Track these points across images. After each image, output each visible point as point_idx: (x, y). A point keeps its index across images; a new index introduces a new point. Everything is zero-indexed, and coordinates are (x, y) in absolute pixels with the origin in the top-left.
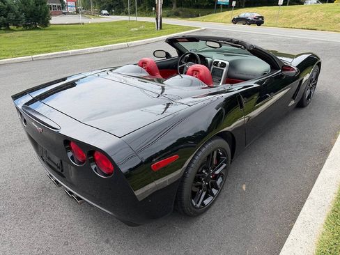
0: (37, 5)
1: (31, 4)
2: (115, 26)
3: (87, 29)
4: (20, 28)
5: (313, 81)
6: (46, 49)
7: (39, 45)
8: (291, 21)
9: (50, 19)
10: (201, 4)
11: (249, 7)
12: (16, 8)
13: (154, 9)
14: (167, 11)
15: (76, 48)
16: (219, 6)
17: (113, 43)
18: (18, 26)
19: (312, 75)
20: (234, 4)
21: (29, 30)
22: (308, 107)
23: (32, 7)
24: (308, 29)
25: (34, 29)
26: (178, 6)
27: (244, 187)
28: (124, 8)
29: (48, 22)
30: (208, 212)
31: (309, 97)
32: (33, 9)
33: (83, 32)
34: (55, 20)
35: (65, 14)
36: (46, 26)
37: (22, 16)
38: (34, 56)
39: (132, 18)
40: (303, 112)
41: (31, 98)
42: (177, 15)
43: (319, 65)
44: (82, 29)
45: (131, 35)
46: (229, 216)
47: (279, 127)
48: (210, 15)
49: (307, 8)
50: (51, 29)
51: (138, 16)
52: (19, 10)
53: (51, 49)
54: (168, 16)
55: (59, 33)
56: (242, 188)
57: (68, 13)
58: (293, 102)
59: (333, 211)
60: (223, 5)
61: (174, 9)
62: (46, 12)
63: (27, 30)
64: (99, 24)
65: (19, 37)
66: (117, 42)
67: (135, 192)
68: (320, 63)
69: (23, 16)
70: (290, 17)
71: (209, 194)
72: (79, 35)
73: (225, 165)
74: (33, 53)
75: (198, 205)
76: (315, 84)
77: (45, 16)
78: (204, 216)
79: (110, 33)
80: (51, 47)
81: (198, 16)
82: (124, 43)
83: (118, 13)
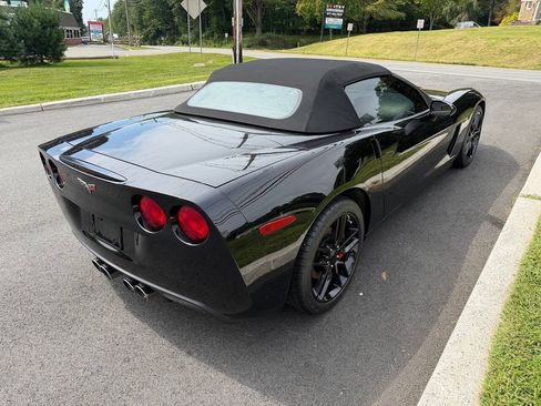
0: (44, 28)
1: (35, 25)
2: (167, 60)
3: (124, 65)
4: (17, 64)
5: (475, 128)
6: (64, 94)
7: (51, 88)
8: (438, 52)
9: (65, 50)
10: (301, 28)
11: (373, 32)
12: (11, 32)
13: (226, 35)
14: (248, 39)
15: (110, 91)
16: (327, 31)
17: (169, 84)
18: (13, 61)
19: (473, 121)
20: (350, 27)
21: (31, 66)
22: (469, 168)
23: (37, 30)
24: (463, 64)
25: (38, 65)
26: (263, 32)
27: (384, 276)
28: (179, 34)
29: (62, 55)
30: (334, 310)
31: (470, 152)
32: (37, 34)
33: (118, 69)
34: (71, 52)
35: (85, 43)
36: (59, 60)
37: (20, 45)
38: (43, 104)
39: (195, 49)
40: (463, 174)
41: (71, 147)
42: (263, 45)
43: (483, 105)
44: (117, 64)
45: (194, 74)
46: (366, 314)
47: (430, 194)
48: (314, 45)
49: (460, 33)
50: (67, 65)
51: (203, 46)
52: (15, 36)
53: (71, 93)
54: (249, 47)
55: (81, 71)
56: (381, 277)
57: (91, 42)
58: (447, 158)
59: (513, 296)
60: (334, 30)
61: (258, 35)
62: (59, 39)
63: (27, 66)
64: (143, 57)
65: (16, 76)
66: (174, 83)
67: (241, 270)
68: (484, 102)
69: (22, 44)
70: (437, 46)
71: (335, 283)
72: (112, 73)
73: (356, 240)
74: (42, 99)
75: (321, 298)
76: (479, 134)
77: (56, 45)
78: (328, 315)
79: (162, 71)
80: (69, 90)
81: (296, 46)
82: (186, 85)
83: (172, 42)
